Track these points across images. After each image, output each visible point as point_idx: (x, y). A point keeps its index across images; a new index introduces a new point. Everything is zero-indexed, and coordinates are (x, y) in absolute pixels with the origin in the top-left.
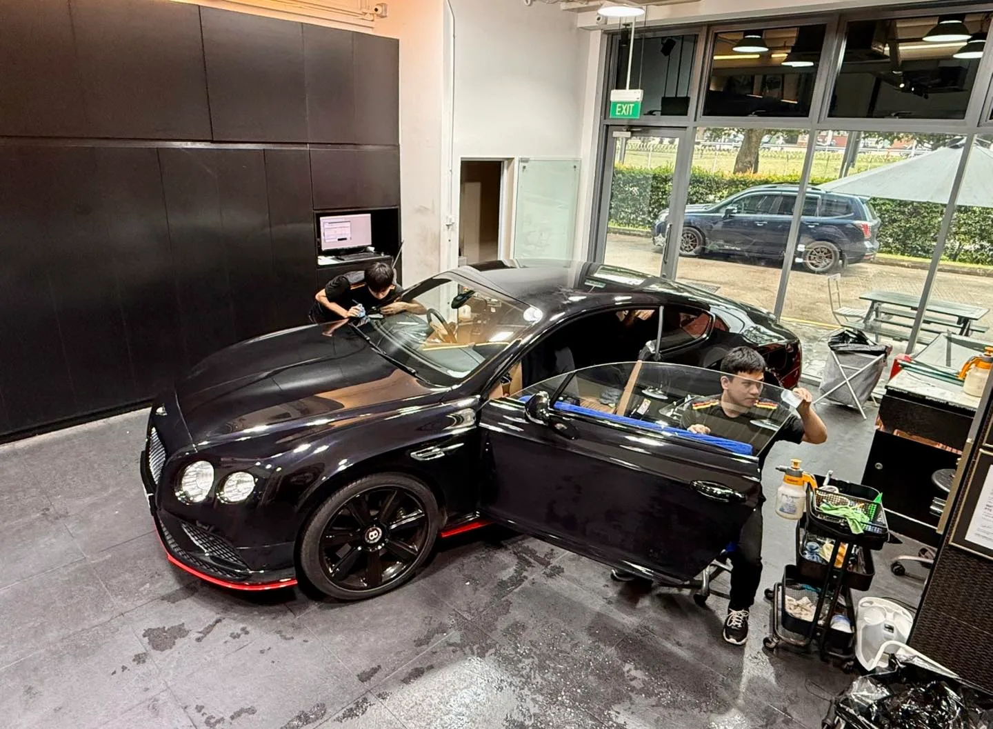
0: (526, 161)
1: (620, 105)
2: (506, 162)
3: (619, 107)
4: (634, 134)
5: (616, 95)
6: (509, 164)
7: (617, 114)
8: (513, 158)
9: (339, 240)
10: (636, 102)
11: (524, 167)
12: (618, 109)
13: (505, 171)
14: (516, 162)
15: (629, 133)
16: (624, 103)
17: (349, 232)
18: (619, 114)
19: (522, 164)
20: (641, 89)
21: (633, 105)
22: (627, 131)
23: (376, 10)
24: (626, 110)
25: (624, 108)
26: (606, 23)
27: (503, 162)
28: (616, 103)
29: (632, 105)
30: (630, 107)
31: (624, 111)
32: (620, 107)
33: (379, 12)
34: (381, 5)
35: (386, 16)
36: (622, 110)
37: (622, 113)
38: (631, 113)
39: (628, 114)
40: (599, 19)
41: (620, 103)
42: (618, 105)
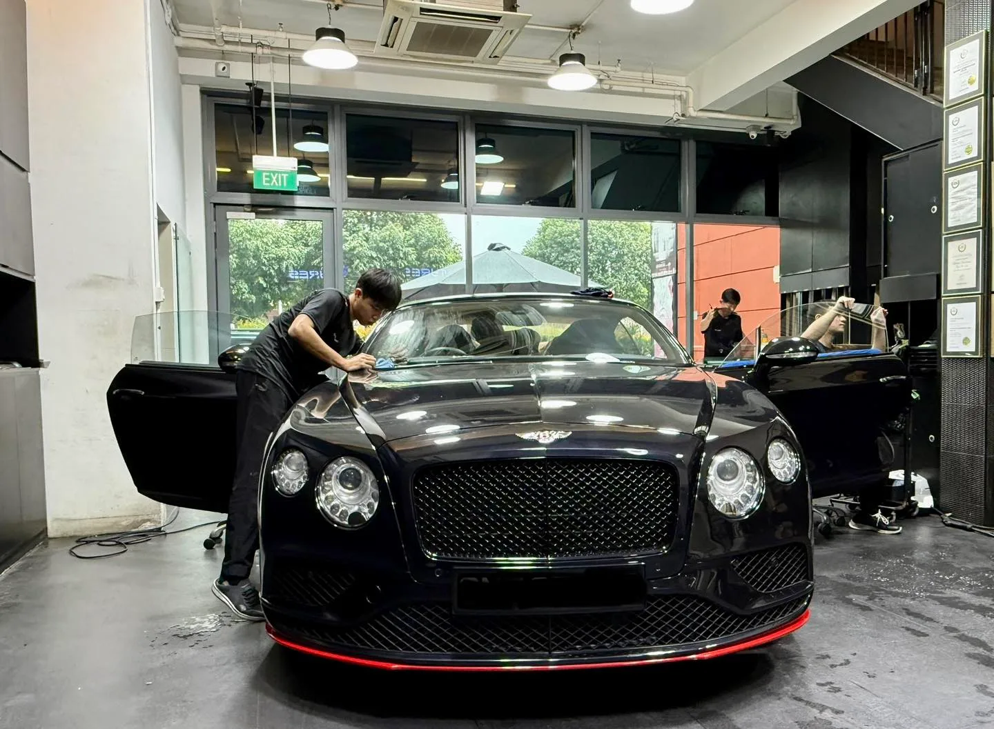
1: (268, 174)
3: (266, 176)
4: (259, 216)
5: (260, 162)
7: (264, 184)
10: (291, 171)
12: (264, 179)
14: (172, 228)
15: (254, 213)
16: (274, 172)
18: (268, 184)
21: (287, 175)
22: (252, 211)
24: (277, 179)
25: (274, 178)
26: (228, 77)
28: (261, 172)
29: (285, 175)
30: (282, 177)
31: (274, 181)
32: (269, 177)
36: (271, 179)
37: (272, 184)
38: (285, 184)
39: (280, 185)
40: (224, 69)
41: (267, 172)
42: (264, 174)
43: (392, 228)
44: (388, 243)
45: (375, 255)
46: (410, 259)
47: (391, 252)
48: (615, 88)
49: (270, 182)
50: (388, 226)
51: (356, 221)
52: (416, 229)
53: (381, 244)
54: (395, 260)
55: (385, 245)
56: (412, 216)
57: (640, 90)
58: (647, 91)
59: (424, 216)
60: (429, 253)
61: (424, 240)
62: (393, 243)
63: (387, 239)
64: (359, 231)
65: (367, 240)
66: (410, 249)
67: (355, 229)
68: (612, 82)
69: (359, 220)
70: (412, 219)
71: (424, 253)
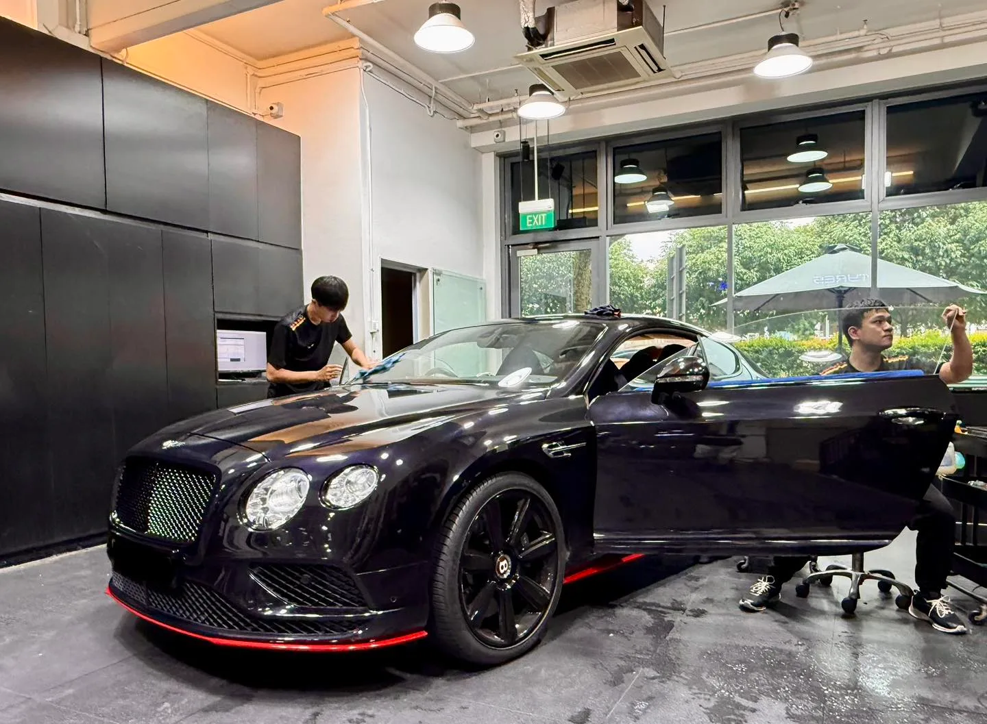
0: (439, 273)
1: (531, 216)
2: (418, 275)
3: (530, 219)
4: (542, 251)
5: (524, 207)
6: (421, 277)
7: (528, 225)
8: (427, 269)
9: (232, 360)
10: (549, 211)
11: (438, 280)
12: (528, 221)
13: (418, 284)
14: (430, 273)
15: (536, 250)
16: (535, 214)
17: (243, 352)
18: (531, 225)
19: (436, 277)
20: (551, 198)
21: (545, 214)
22: (534, 248)
23: (272, 108)
24: (538, 220)
25: (535, 219)
26: (504, 141)
27: (415, 274)
28: (525, 215)
29: (544, 215)
30: (542, 217)
31: (536, 221)
32: (532, 218)
33: (273, 111)
34: (278, 104)
35: (281, 116)
36: (533, 221)
37: (534, 224)
38: (544, 224)
39: (540, 224)
40: (497, 136)
41: (530, 214)
42: (528, 217)
43: (930, 224)
44: (925, 242)
45: (906, 256)
46: (953, 256)
47: (927, 251)
48: (895, 50)
49: (532, 223)
50: (925, 223)
51: (888, 222)
52: (963, 222)
53: (916, 244)
54: (933, 259)
55: (920, 244)
56: (962, 208)
57: (937, 42)
58: (947, 40)
59: (977, 206)
60: (980, 247)
61: (973, 233)
62: (931, 241)
63: (924, 237)
64: (890, 232)
65: (899, 241)
66: (953, 246)
67: (886, 231)
68: (892, 43)
69: (891, 221)
70: (962, 211)
71: (973, 247)
